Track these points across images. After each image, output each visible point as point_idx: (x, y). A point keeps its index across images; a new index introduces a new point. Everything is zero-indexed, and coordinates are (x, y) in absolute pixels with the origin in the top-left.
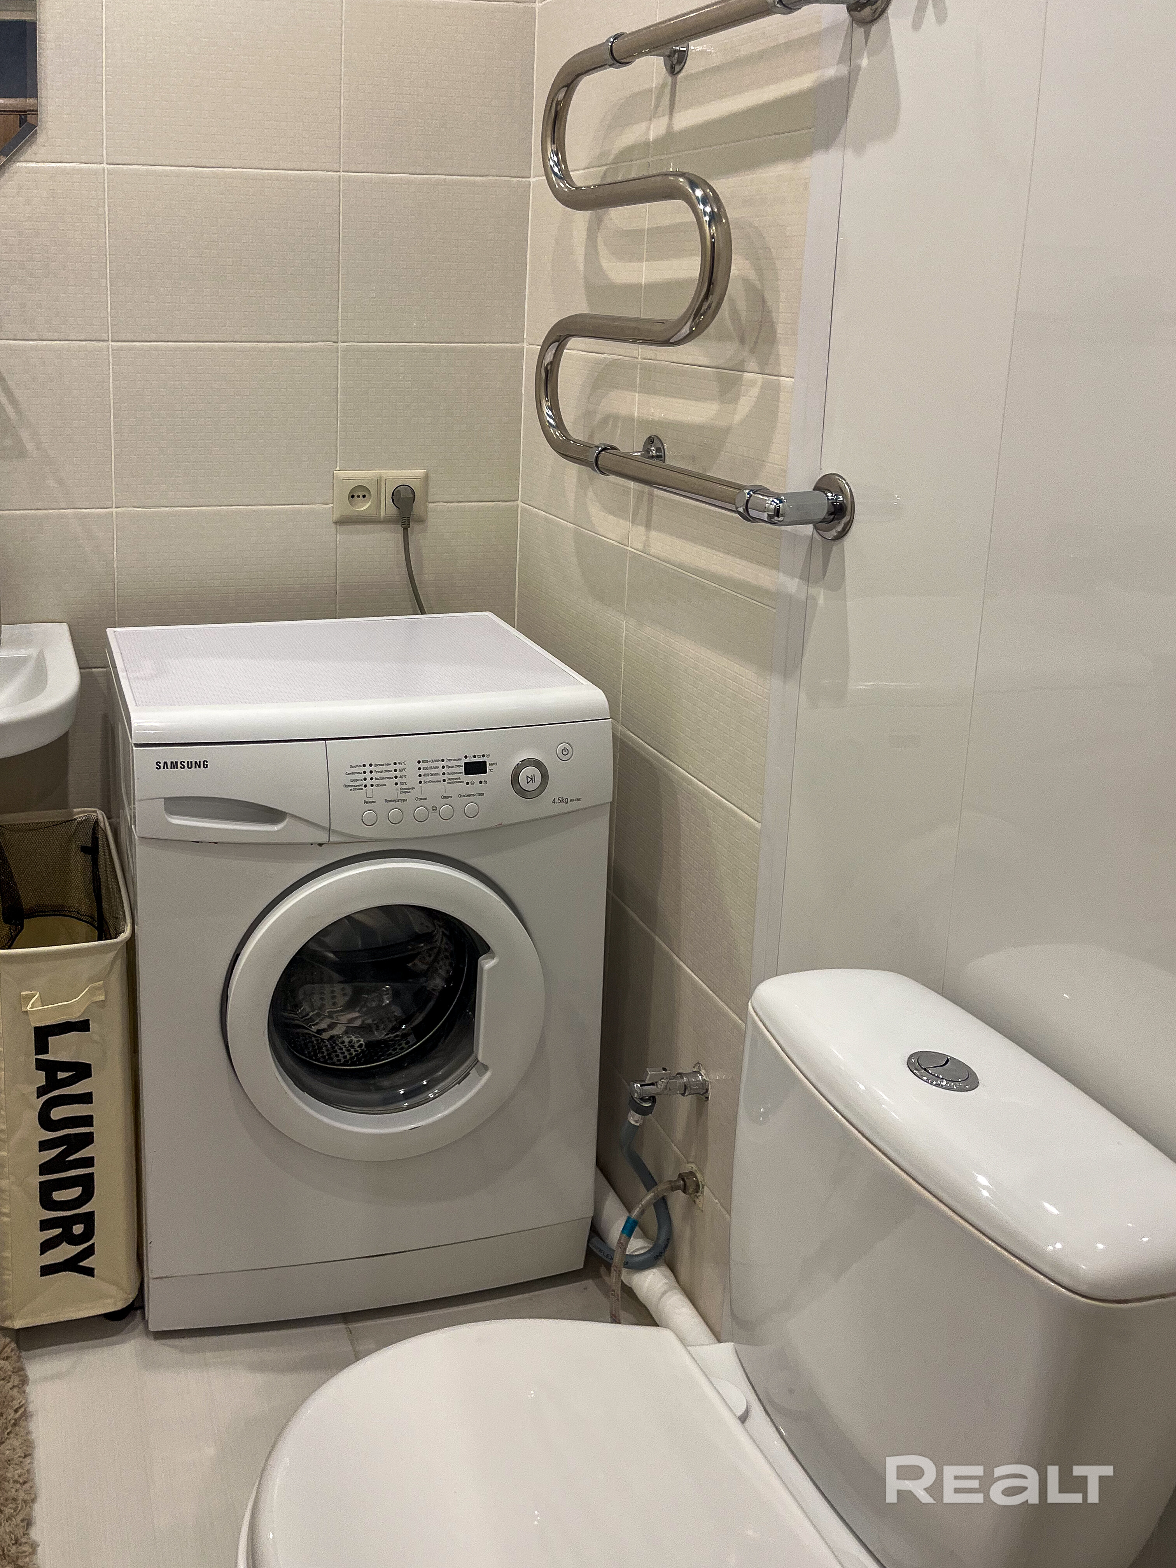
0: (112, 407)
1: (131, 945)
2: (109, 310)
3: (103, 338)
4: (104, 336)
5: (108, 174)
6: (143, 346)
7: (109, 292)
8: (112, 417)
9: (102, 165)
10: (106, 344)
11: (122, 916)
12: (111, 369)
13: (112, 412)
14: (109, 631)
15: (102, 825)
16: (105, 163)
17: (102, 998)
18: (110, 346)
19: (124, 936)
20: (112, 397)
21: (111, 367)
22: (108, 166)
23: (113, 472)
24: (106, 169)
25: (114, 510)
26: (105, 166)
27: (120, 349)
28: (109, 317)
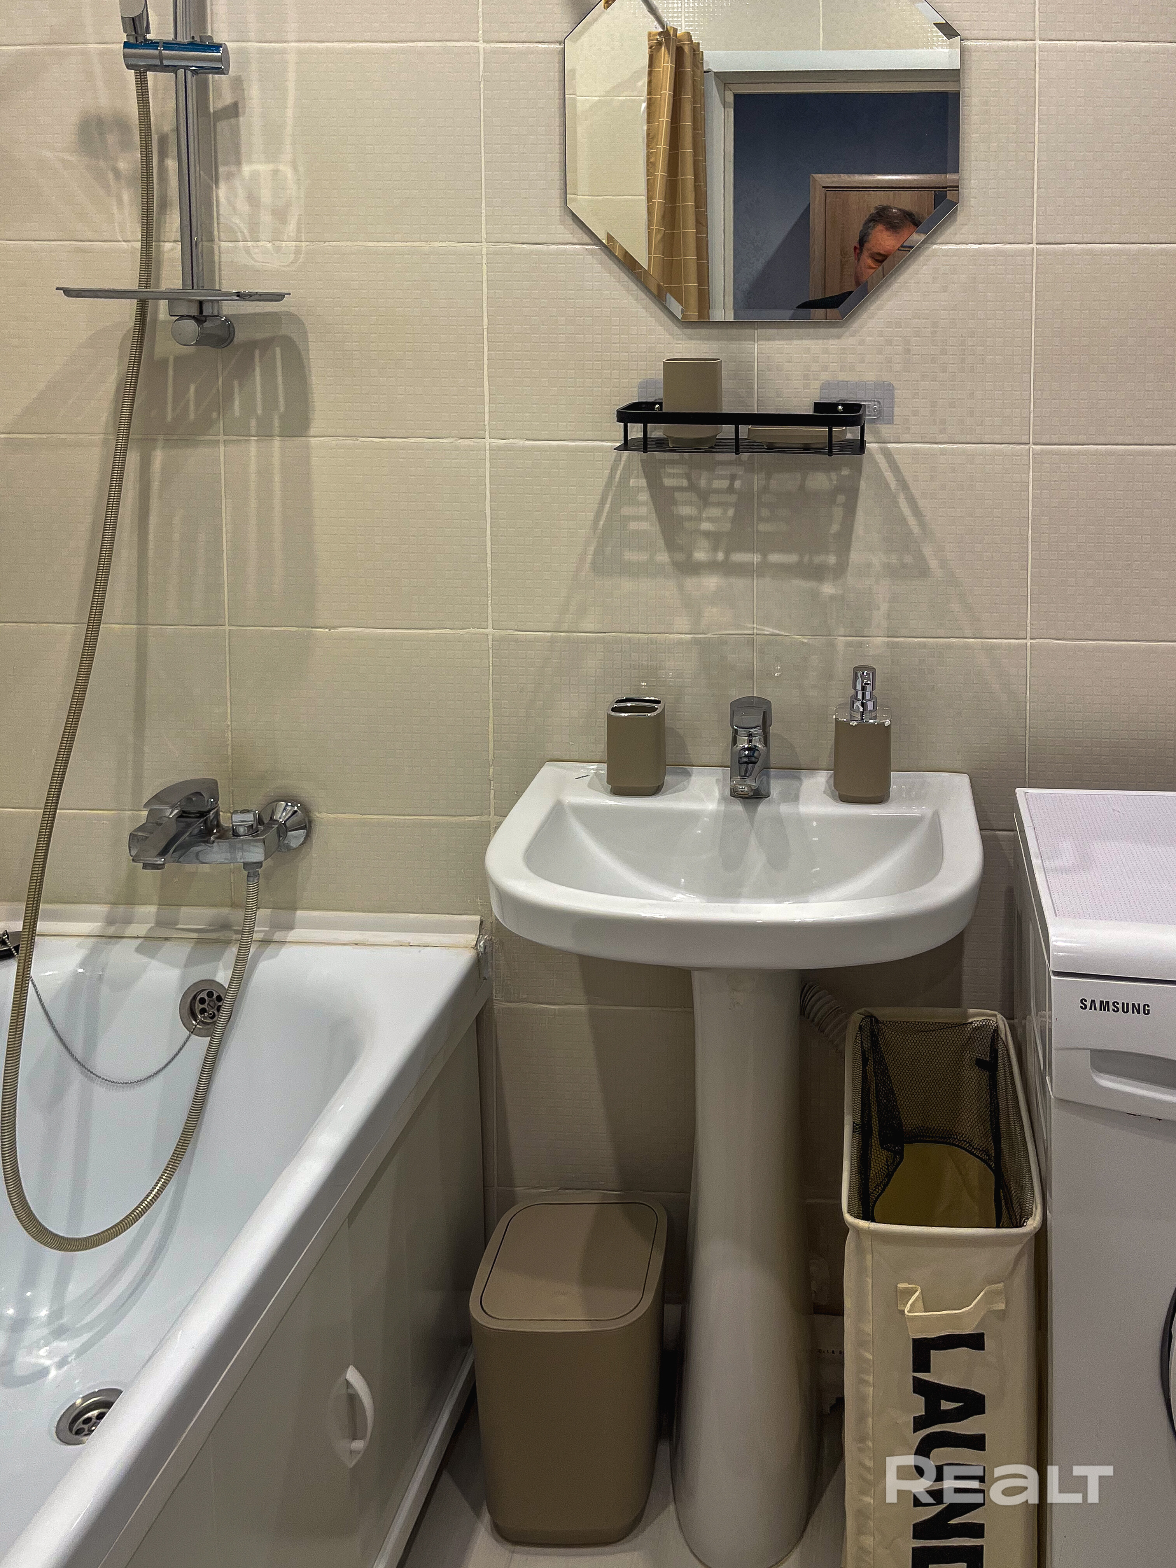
0: (1030, 521)
1: (1041, 1237)
2: (1032, 409)
3: (1023, 441)
4: (1024, 439)
5: (1038, 255)
6: (1070, 450)
7: (1032, 388)
8: (1030, 532)
9: (1031, 246)
10: (1027, 447)
11: (1028, 1185)
12: (1031, 477)
13: (1030, 526)
14: (1019, 792)
15: (1003, 1036)
16: (1034, 242)
17: (1001, 1306)
18: (1031, 449)
19: (1033, 1224)
20: (1030, 508)
21: (1031, 474)
22: (1038, 246)
23: (1029, 597)
24: (1035, 249)
25: (1029, 642)
26: (1034, 246)
27: (1042, 452)
28: (1032, 416)
